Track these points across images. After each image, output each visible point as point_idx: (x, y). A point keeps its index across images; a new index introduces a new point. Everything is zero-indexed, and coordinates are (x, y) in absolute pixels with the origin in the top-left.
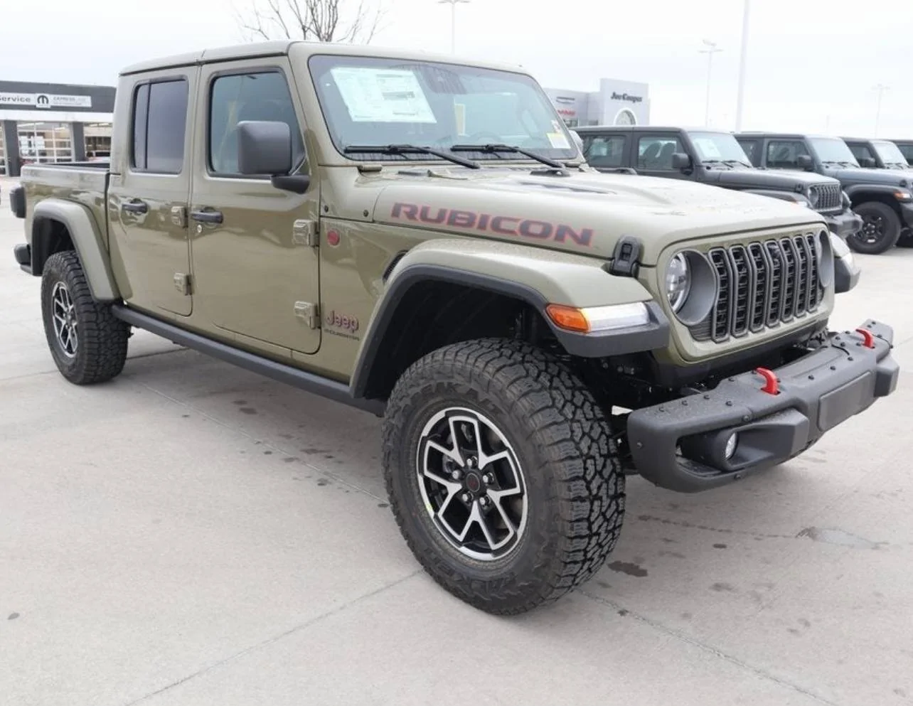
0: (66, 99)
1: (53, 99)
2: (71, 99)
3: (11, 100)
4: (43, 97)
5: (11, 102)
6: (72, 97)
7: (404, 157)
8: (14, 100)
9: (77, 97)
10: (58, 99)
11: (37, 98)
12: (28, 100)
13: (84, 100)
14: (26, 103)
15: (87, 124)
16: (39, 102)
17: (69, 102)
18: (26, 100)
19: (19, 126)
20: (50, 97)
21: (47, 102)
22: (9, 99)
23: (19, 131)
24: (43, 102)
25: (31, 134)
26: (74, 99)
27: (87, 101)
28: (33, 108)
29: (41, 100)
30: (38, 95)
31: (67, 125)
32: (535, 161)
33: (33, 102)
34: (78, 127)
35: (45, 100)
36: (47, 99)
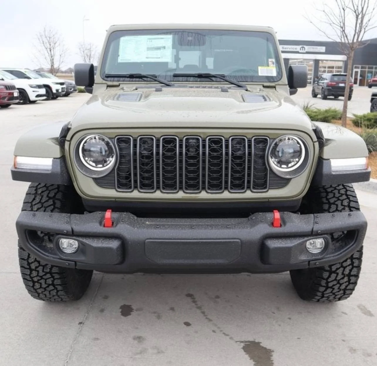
0: (313, 48)
1: (307, 48)
5: (288, 50)
7: (143, 79)
8: (290, 49)
9: (319, 47)
10: (310, 48)
11: (300, 48)
12: (296, 49)
13: (321, 49)
14: (295, 50)
15: (322, 60)
16: (301, 49)
17: (315, 49)
19: (290, 61)
20: (306, 47)
21: (305, 50)
22: (288, 48)
23: (291, 63)
24: (303, 49)
26: (317, 48)
27: (323, 49)
28: (298, 52)
30: (301, 46)
31: (312, 61)
32: (227, 83)
33: (298, 50)
34: (317, 62)
35: (304, 49)
36: (304, 48)
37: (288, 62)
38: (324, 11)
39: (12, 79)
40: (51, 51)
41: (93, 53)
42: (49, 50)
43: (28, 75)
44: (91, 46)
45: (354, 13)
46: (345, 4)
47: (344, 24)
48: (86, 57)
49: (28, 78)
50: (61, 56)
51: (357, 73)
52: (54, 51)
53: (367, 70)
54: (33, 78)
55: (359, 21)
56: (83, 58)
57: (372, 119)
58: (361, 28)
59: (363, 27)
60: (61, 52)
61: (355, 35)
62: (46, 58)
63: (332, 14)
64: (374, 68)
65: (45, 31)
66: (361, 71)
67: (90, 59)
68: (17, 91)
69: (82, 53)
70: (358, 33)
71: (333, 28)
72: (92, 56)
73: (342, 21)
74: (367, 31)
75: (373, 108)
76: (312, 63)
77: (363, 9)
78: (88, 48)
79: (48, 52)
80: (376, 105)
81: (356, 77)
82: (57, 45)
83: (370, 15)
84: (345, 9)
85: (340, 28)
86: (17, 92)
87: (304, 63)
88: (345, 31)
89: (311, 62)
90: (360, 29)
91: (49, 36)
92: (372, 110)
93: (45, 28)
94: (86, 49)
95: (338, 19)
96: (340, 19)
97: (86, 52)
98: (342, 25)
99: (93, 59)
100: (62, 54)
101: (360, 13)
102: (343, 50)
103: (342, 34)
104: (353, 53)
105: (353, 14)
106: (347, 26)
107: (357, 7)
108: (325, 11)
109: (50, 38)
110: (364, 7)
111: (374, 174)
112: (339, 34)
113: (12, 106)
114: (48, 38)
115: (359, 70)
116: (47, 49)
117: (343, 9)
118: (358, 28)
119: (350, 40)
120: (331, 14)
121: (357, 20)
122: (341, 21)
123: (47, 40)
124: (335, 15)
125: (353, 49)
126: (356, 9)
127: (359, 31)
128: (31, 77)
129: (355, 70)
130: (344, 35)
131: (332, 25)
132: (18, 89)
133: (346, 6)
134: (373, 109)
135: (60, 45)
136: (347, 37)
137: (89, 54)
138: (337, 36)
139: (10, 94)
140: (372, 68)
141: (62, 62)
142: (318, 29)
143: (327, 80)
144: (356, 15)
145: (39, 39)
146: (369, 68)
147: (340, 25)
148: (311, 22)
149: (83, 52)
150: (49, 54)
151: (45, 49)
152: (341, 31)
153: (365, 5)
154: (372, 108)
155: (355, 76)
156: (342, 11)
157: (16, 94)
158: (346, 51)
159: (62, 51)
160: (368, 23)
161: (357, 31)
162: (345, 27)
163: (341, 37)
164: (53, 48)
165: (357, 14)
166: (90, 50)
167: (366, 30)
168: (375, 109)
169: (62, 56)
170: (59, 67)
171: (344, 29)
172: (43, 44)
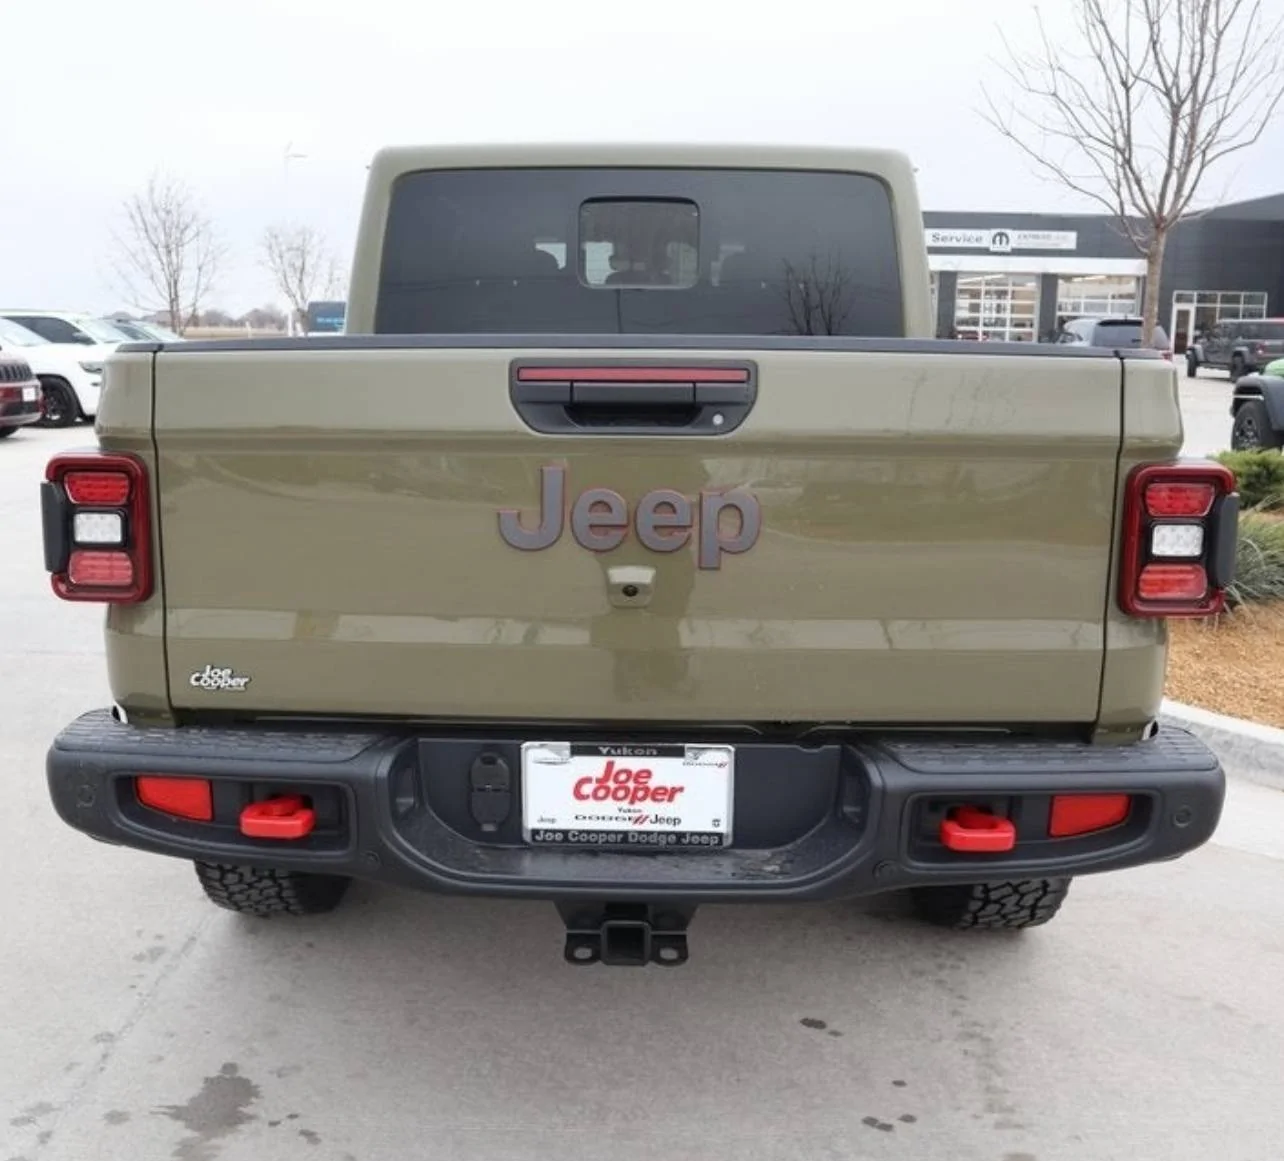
0: (1037, 237)
1: (1017, 238)
2: (1044, 237)
3: (954, 240)
4: (1001, 235)
5: (954, 244)
6: (1046, 233)
8: (958, 240)
9: (1054, 234)
10: (1024, 236)
11: (992, 236)
12: (978, 239)
13: (1064, 238)
14: (975, 245)
15: (1068, 278)
16: (994, 241)
17: (1041, 241)
18: (977, 240)
19: (959, 281)
20: (1013, 234)
21: (1008, 242)
22: (951, 239)
23: (959, 287)
24: (1001, 241)
25: (975, 294)
26: (1049, 237)
27: (1068, 240)
28: (985, 252)
29: (998, 238)
30: (994, 232)
31: (1034, 278)
33: (986, 243)
34: (1049, 282)
35: (1004, 239)
36: (1007, 237)
37: (954, 284)
38: (1054, 94)
39: (29, 345)
40: (169, 252)
41: (310, 261)
42: (162, 250)
43: (86, 330)
44: (304, 240)
45: (1162, 96)
46: (1128, 66)
47: (1128, 138)
48: (290, 273)
49: (87, 341)
50: (200, 269)
51: (1183, 315)
52: (181, 253)
53: (1218, 305)
54: (102, 339)
55: (1184, 126)
56: (280, 275)
57: (1240, 475)
58: (1190, 152)
59: (1198, 147)
60: (202, 256)
61: (1167, 177)
62: (152, 278)
63: (1087, 103)
64: (1242, 299)
65: (152, 190)
66: (1198, 310)
67: (301, 281)
68: (37, 382)
69: (278, 260)
70: (1178, 170)
71: (1088, 153)
72: (308, 268)
73: (1122, 127)
74: (1213, 159)
75: (1242, 433)
76: (1032, 285)
77: (1195, 81)
78: (295, 246)
79: (160, 260)
80: (1250, 422)
81: (1181, 330)
82: (189, 233)
83: (1222, 101)
84: (1130, 83)
85: (1111, 152)
86: (36, 387)
87: (1007, 285)
88: (1134, 164)
89: (1031, 281)
90: (1186, 151)
91: (164, 206)
92: (1236, 443)
93: (152, 181)
94: (289, 249)
95: (1105, 119)
96: (1112, 118)
97: (287, 256)
98: (1121, 141)
99: (310, 278)
100: (203, 264)
101: (1187, 96)
102: (1126, 231)
103: (1121, 175)
104: (1163, 240)
105: (1159, 99)
106: (1140, 146)
107: (1176, 75)
108: (1059, 94)
109: (168, 212)
110: (1198, 74)
111: (1248, 695)
112: (1112, 176)
113: (20, 433)
114: (163, 214)
115: (1192, 308)
116: (156, 247)
117: (1124, 84)
118: (1178, 152)
119: (1153, 195)
120: (1082, 106)
121: (1175, 123)
122: (1117, 124)
123: (159, 218)
124: (1094, 106)
125: (1162, 225)
126: (1169, 83)
127: (1182, 161)
128: (94, 338)
129: (1176, 307)
130: (1130, 175)
131: (1087, 141)
132: (40, 377)
133: (1135, 73)
134: (1240, 439)
135: (197, 234)
136: (1138, 182)
137: (298, 264)
138: (1105, 182)
139: (9, 392)
140: (1236, 300)
141: (207, 289)
142: (1036, 157)
143: (1080, 339)
144: (1172, 104)
145: (132, 217)
146: (1225, 299)
147: (1115, 140)
148: (1008, 134)
149: (281, 257)
150: (162, 263)
151: (153, 248)
152: (1115, 161)
153: (1203, 69)
154: (1237, 434)
155: (1178, 326)
156: (1120, 91)
157: (30, 394)
158: (1136, 234)
159: (206, 255)
160: (1214, 133)
161: (1177, 163)
162: (1130, 150)
163: (1119, 185)
164: (177, 245)
165: (1175, 100)
166: (302, 252)
167: (1209, 156)
168: (1247, 437)
169: (204, 269)
170: (194, 305)
171: (1127, 155)
172: (146, 231)
